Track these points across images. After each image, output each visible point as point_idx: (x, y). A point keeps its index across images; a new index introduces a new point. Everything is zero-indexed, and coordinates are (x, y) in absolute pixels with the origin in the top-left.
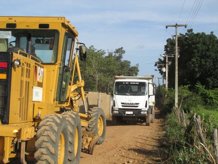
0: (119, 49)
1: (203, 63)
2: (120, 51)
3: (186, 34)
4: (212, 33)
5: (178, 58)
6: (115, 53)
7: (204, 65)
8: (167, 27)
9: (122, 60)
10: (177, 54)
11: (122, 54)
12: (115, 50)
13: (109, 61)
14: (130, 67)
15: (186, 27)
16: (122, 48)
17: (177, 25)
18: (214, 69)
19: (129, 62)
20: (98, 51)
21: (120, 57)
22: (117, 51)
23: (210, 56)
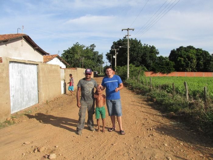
0: (92, 45)
1: (132, 54)
2: (93, 46)
3: (123, 39)
4: (136, 39)
5: (129, 49)
6: (90, 47)
7: (132, 55)
8: (122, 31)
9: (94, 51)
10: (128, 46)
11: (94, 47)
12: (90, 46)
13: (88, 51)
14: (99, 55)
15: (133, 30)
16: (94, 44)
17: (128, 29)
18: (137, 57)
19: (98, 52)
20: (81, 45)
21: (93, 49)
22: (91, 46)
23: (136, 50)
